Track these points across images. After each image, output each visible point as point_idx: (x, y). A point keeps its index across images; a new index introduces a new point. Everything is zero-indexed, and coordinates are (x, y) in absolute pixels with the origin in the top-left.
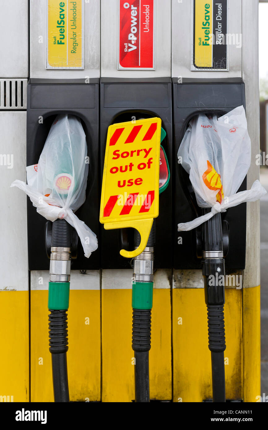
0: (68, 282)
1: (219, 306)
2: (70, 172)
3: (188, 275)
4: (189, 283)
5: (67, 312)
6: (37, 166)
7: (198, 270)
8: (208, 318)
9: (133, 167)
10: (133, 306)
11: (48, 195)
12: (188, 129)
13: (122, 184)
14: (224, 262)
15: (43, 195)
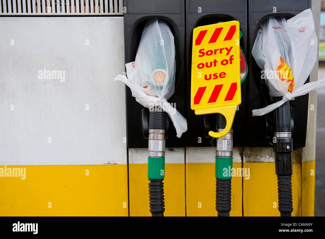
0: (163, 157)
1: (288, 177)
2: (164, 67)
3: (256, 152)
4: (257, 158)
5: (163, 181)
6: (134, 63)
7: (265, 148)
8: (278, 186)
9: (217, 63)
10: (216, 176)
11: (146, 87)
12: (260, 31)
13: (208, 77)
14: (292, 141)
15: (142, 87)
